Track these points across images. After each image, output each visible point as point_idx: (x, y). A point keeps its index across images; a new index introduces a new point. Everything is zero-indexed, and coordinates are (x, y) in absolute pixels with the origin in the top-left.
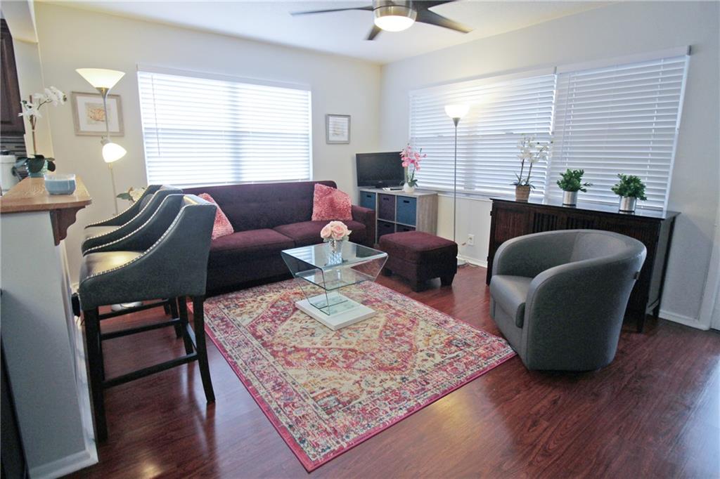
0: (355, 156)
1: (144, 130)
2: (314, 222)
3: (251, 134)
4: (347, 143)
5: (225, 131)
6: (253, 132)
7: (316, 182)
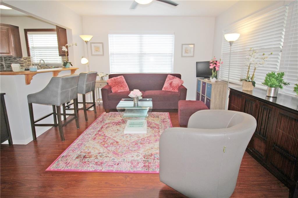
0: (196, 63)
1: (110, 54)
2: (163, 91)
3: (147, 54)
4: (193, 56)
5: (137, 53)
6: (148, 53)
7: (169, 74)
